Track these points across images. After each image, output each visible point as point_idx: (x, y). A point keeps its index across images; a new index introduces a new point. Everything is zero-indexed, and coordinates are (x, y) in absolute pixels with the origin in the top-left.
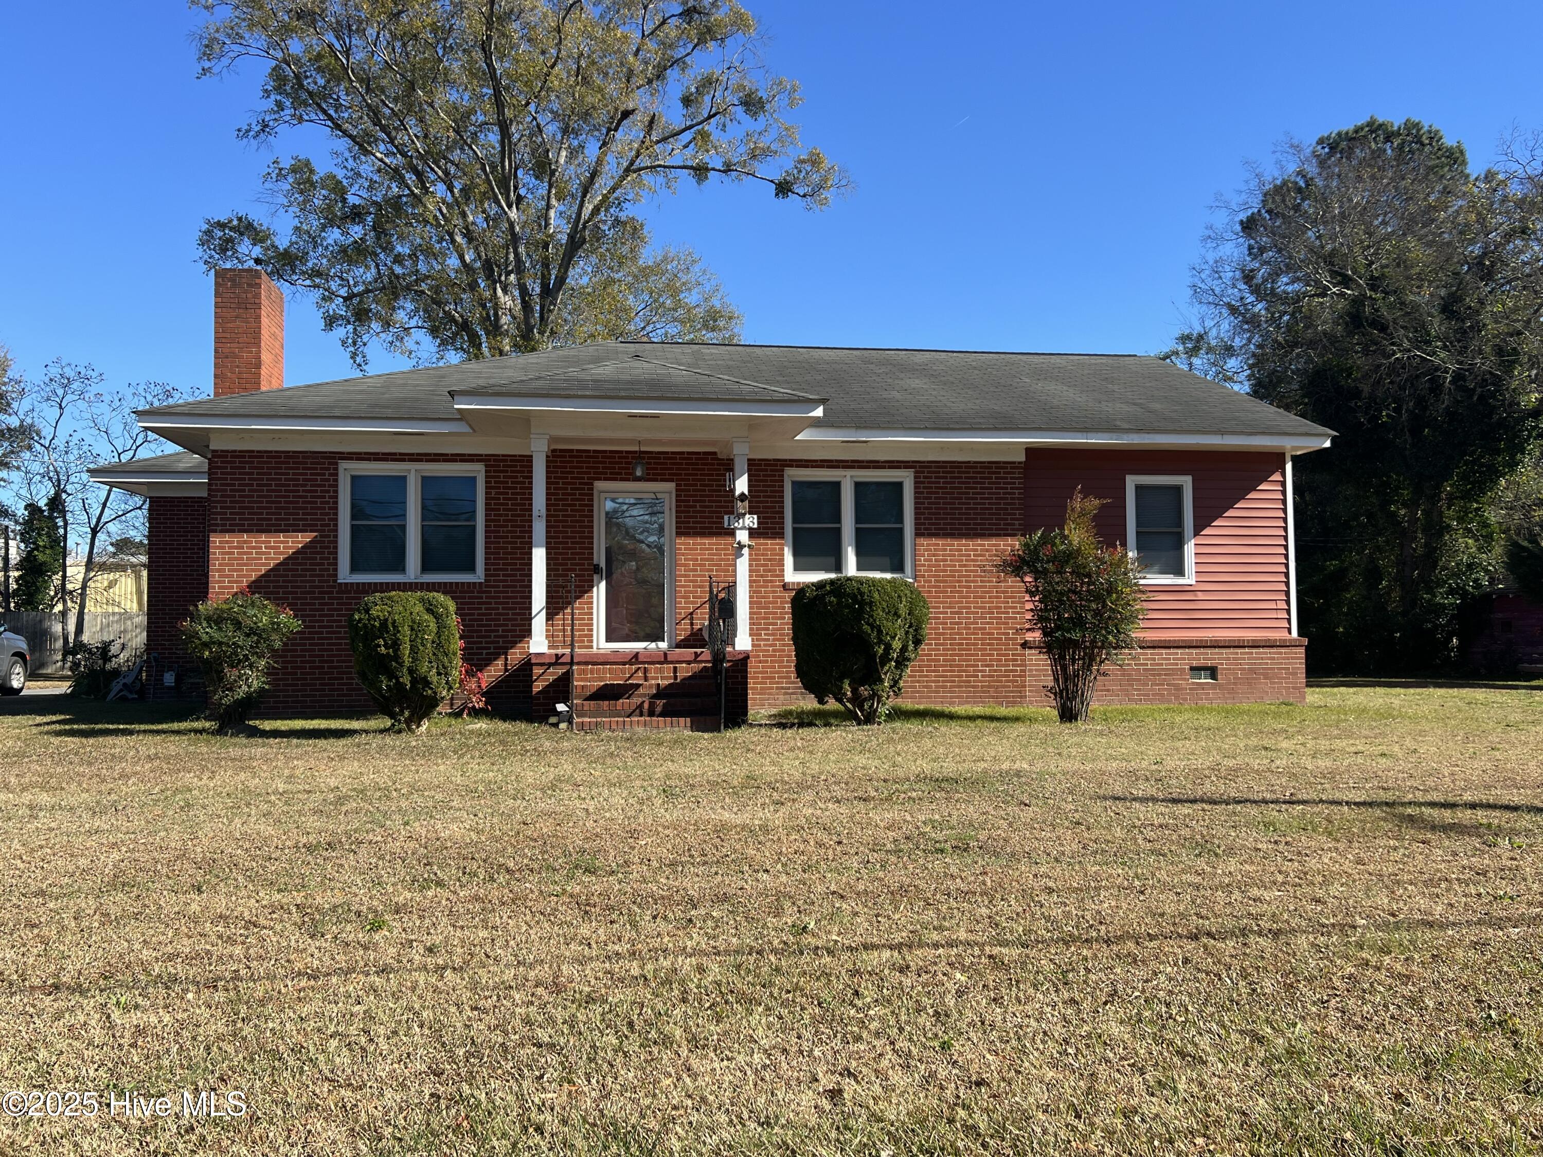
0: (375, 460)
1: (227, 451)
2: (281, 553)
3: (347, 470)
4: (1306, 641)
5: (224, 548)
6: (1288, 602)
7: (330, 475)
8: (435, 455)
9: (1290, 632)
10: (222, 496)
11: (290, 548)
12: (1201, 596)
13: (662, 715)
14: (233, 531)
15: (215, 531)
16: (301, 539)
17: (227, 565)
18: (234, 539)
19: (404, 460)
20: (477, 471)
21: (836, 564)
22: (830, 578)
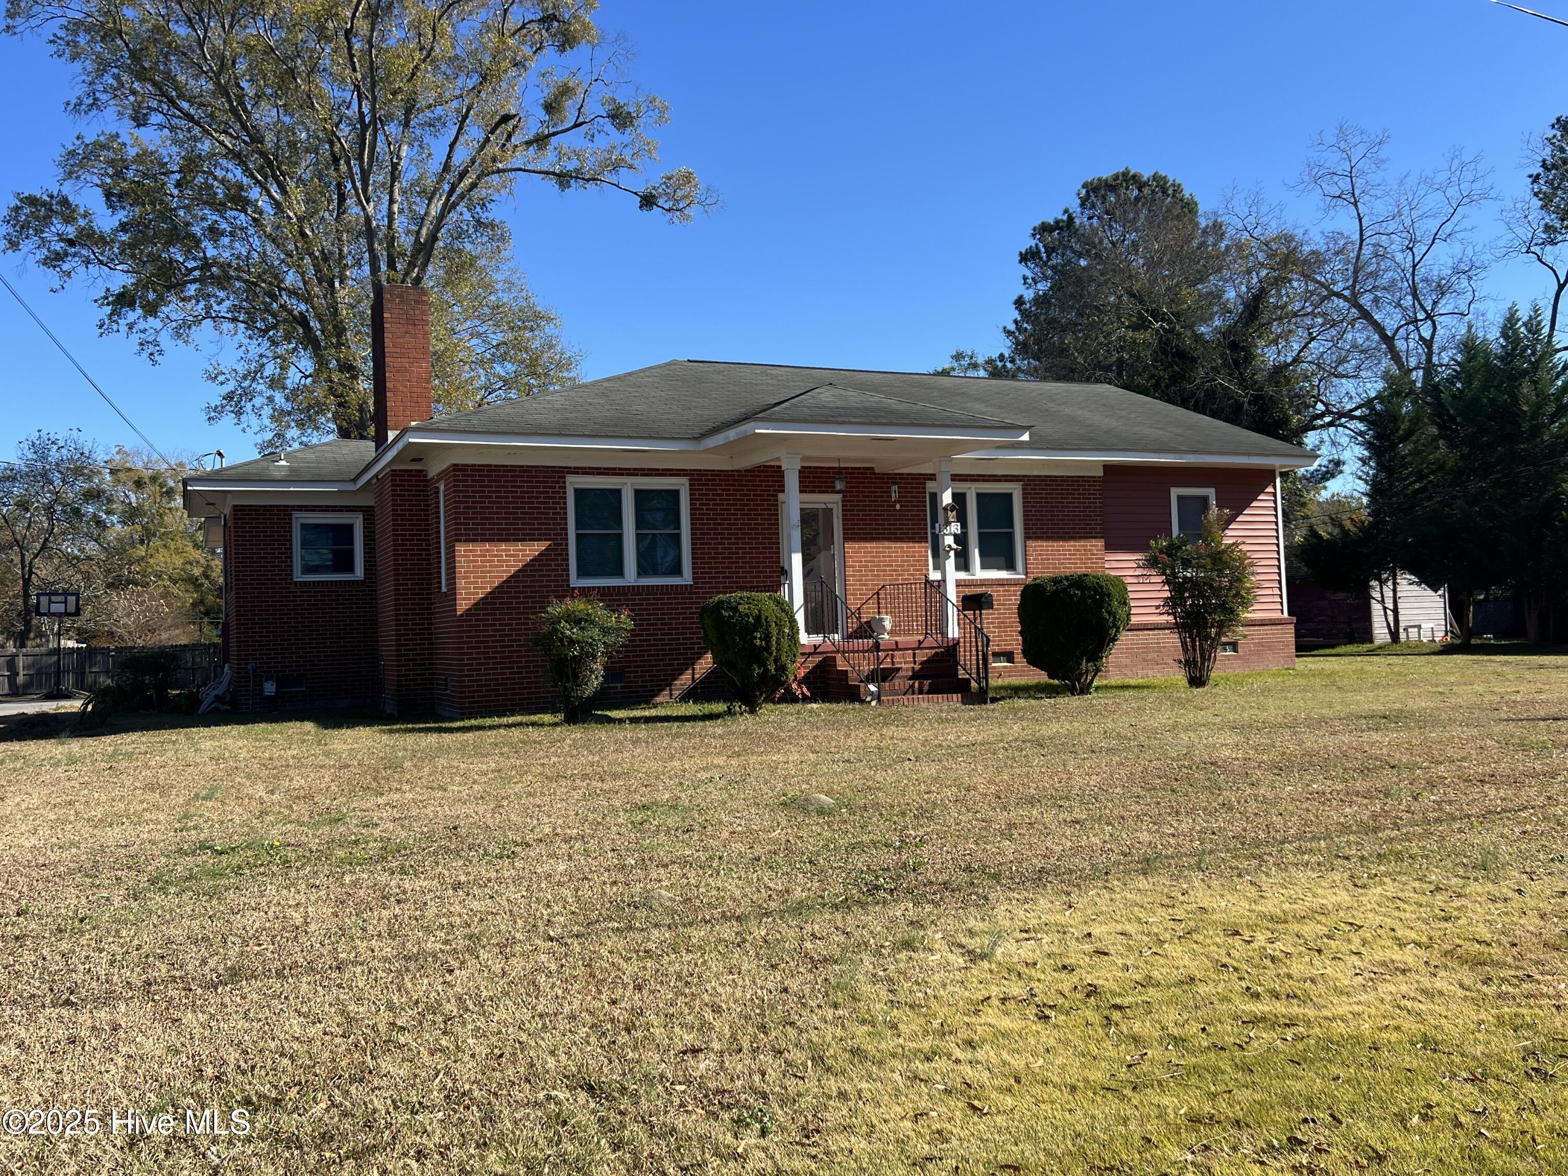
0: (599, 474)
1: (467, 465)
2: (519, 561)
3: (574, 482)
4: (1294, 619)
5: (468, 556)
6: (1280, 589)
7: (560, 487)
8: (649, 469)
9: (1282, 613)
10: (465, 508)
11: (528, 555)
13: (928, 693)
14: (476, 541)
15: (460, 541)
16: (534, 549)
17: (472, 572)
18: (478, 548)
19: (622, 474)
20: (682, 485)
21: (963, 564)
22: (962, 575)
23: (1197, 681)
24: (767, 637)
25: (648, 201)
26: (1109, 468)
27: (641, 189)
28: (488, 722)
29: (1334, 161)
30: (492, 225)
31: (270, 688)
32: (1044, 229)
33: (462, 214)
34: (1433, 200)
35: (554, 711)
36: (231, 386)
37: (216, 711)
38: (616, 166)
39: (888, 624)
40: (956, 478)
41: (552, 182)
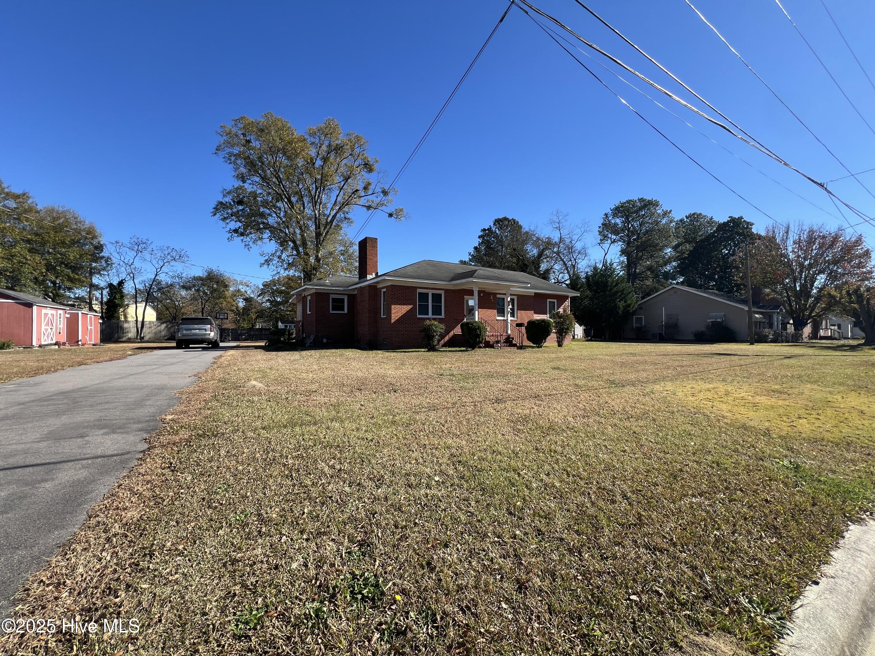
0: (424, 289)
1: (395, 285)
2: (405, 311)
3: (418, 291)
5: (395, 308)
7: (415, 292)
8: (435, 288)
11: (407, 309)
14: (397, 304)
15: (393, 304)
16: (409, 308)
17: (395, 313)
19: (429, 289)
20: (442, 292)
21: (513, 315)
22: (512, 318)
23: (560, 345)
24: (481, 332)
25: (391, 215)
26: (535, 293)
27: (389, 212)
28: (407, 350)
29: (555, 219)
30: (349, 219)
31: (325, 340)
32: (484, 230)
33: (341, 215)
34: (578, 231)
35: (425, 348)
36: (267, 258)
37: (310, 346)
38: (383, 205)
39: (488, 329)
40: (511, 295)
41: (365, 208)
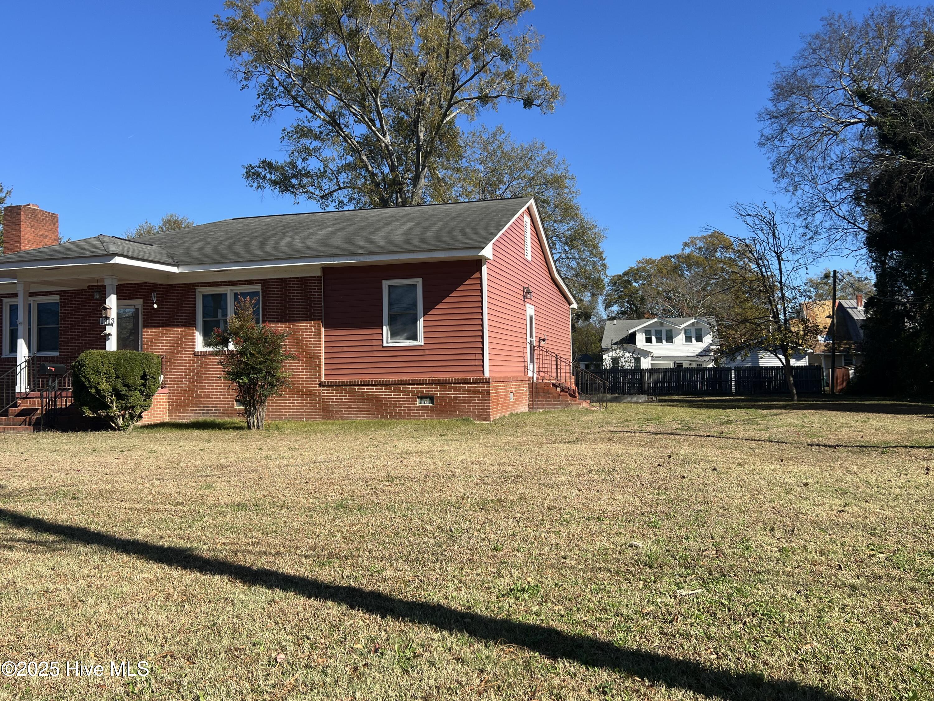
6: (483, 355)
9: (483, 373)
12: (427, 352)
25: (528, 103)
